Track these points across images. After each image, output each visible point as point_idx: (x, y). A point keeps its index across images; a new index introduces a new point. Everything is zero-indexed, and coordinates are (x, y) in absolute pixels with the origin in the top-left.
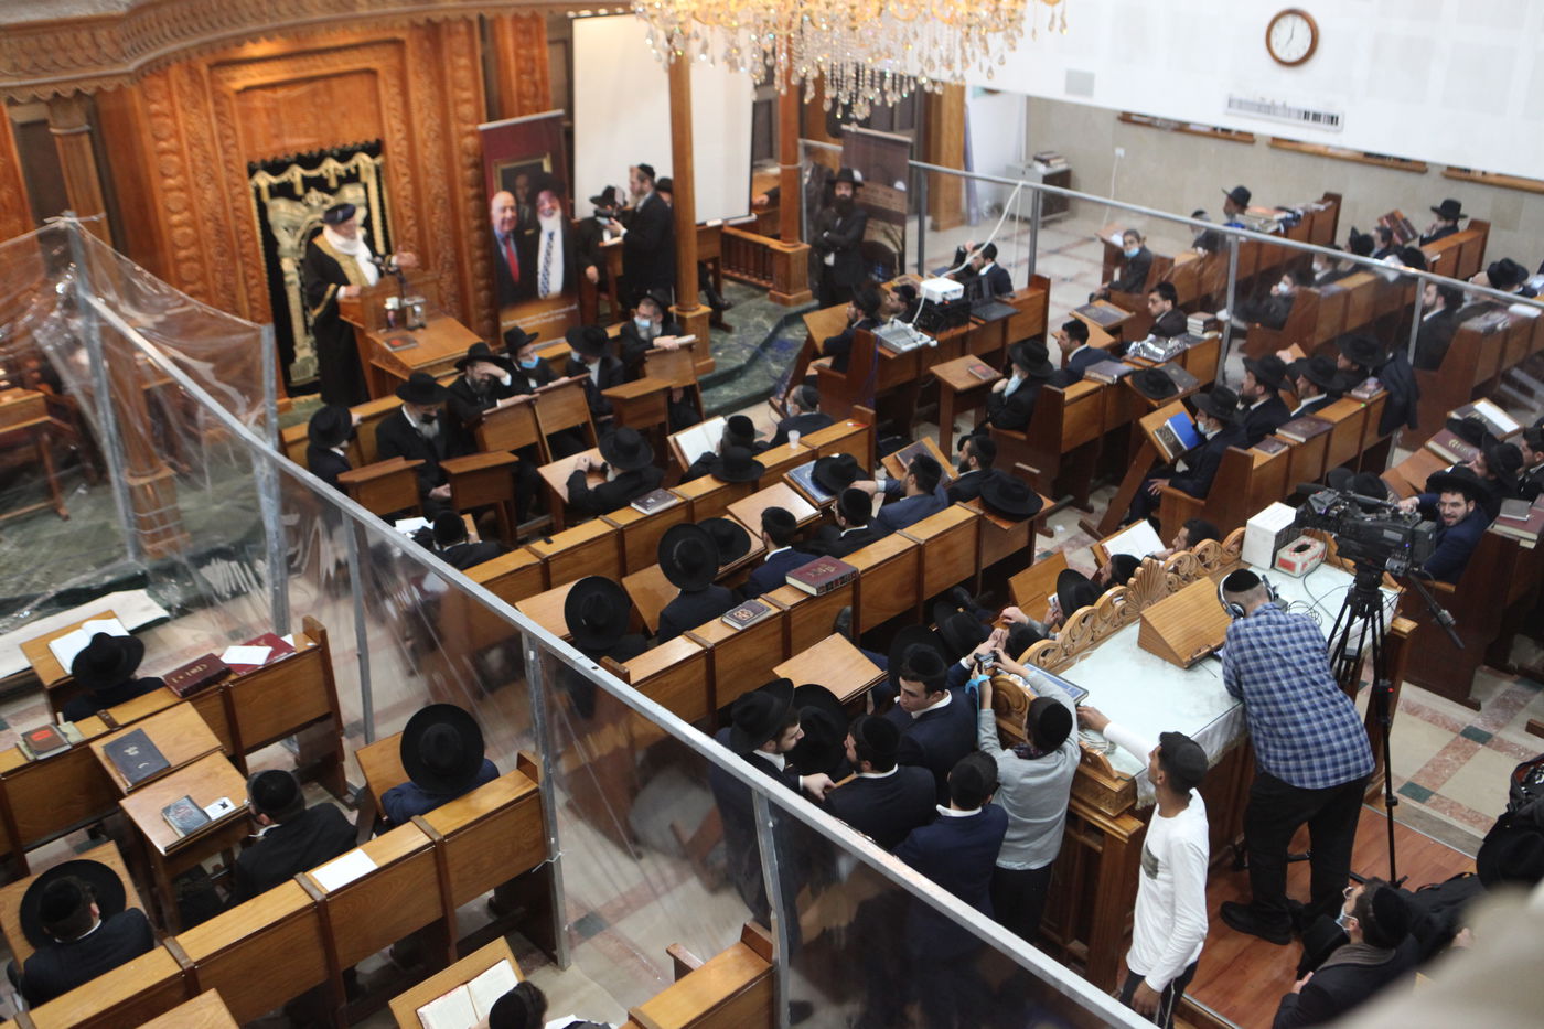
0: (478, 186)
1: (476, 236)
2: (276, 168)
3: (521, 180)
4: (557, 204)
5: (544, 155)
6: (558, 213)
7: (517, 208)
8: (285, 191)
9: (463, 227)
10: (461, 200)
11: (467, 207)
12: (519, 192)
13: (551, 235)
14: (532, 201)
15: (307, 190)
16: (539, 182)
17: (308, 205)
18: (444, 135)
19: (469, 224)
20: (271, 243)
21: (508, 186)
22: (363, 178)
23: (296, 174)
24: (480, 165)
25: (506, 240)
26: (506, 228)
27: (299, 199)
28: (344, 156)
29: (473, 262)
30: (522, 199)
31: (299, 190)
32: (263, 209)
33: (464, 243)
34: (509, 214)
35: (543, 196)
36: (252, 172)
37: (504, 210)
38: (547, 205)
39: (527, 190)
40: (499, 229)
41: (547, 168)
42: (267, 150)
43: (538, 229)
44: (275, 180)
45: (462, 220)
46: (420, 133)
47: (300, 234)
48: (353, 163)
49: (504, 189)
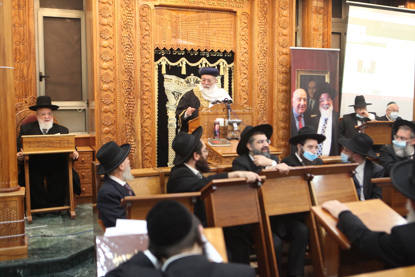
0: (286, 85)
1: (281, 115)
2: (173, 56)
3: (312, 84)
4: (331, 102)
5: (326, 73)
6: (331, 108)
7: (307, 99)
8: (175, 71)
9: (275, 107)
10: (276, 91)
11: (278, 96)
12: (310, 91)
13: (326, 120)
14: (317, 97)
15: (188, 74)
16: (322, 88)
17: (188, 82)
18: (269, 53)
19: (278, 106)
20: (163, 99)
21: (303, 86)
22: (222, 73)
23: (183, 63)
24: (289, 74)
25: (299, 117)
26: (300, 111)
27: (184, 77)
28: (212, 59)
29: (278, 129)
30: (311, 96)
31: (184, 72)
32: (161, 79)
33: (275, 117)
34: (302, 102)
35: (323, 96)
36: (157, 57)
37: (300, 99)
38: (325, 102)
39: (314, 90)
40: (296, 111)
41: (327, 80)
42: (169, 43)
43: (319, 115)
44: (171, 64)
45: (275, 103)
46: (257, 50)
47: (180, 98)
48: (217, 63)
49: (301, 88)
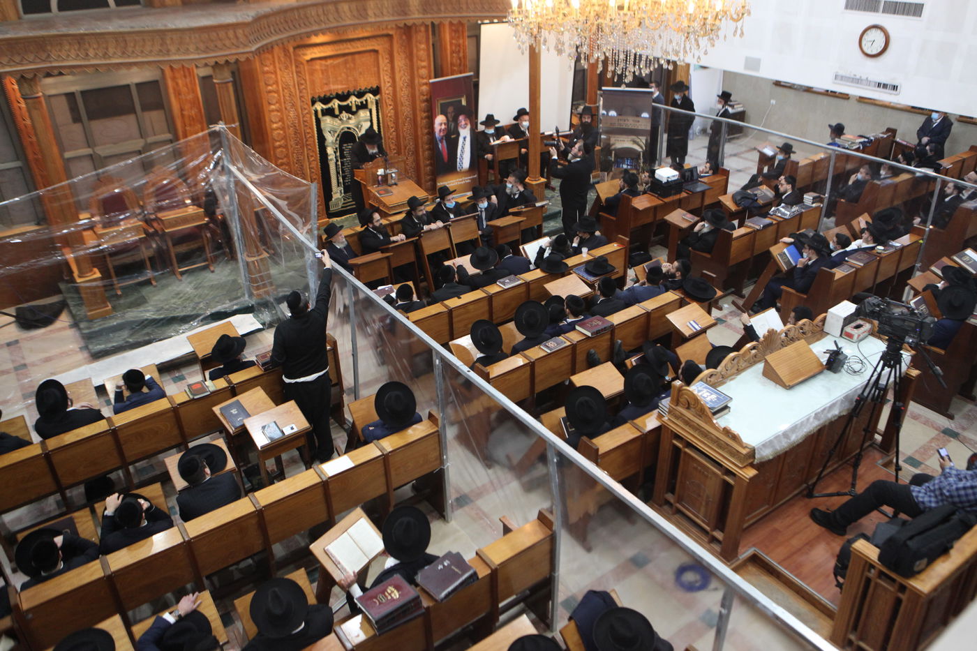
0: (428, 111)
1: (426, 138)
2: (326, 100)
3: (450, 109)
4: (468, 122)
5: (463, 96)
6: (469, 127)
7: (447, 124)
8: (329, 112)
9: (419, 133)
10: (419, 119)
11: (422, 123)
12: (449, 115)
13: (465, 138)
14: (456, 120)
15: (341, 112)
16: (459, 110)
17: (341, 120)
18: (411, 84)
19: (423, 131)
20: (322, 139)
21: (444, 112)
22: (370, 106)
23: (335, 104)
24: (430, 102)
25: (441, 140)
26: (442, 134)
27: (337, 116)
28: (360, 95)
29: (424, 151)
30: (451, 119)
31: (337, 112)
32: (318, 122)
33: (420, 141)
34: (443, 127)
35: (461, 118)
36: (313, 103)
37: (441, 124)
38: (463, 123)
39: (453, 114)
40: (438, 134)
41: (464, 103)
42: (321, 91)
43: (458, 135)
44: (325, 107)
45: (419, 129)
46: (399, 83)
47: (336, 135)
48: (365, 98)
49: (441, 114)
